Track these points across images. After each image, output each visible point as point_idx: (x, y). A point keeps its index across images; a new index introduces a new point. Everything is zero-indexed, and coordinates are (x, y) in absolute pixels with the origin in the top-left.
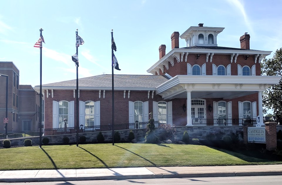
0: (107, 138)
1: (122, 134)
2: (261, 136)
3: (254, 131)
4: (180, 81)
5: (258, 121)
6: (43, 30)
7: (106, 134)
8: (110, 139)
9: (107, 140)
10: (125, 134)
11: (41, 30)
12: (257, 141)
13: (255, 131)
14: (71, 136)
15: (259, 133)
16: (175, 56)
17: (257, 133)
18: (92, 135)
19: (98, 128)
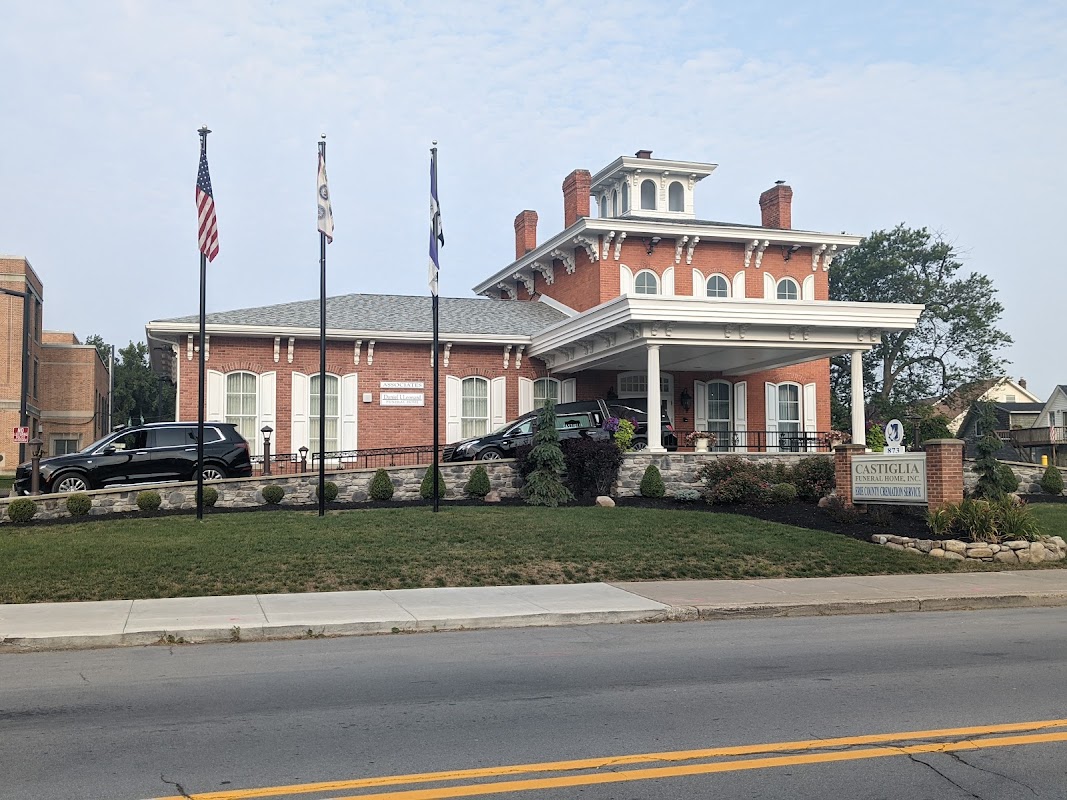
0: (401, 488)
1: (446, 475)
2: (907, 482)
3: (877, 468)
4: (632, 311)
5: (893, 437)
6: (210, 131)
7: (396, 475)
8: (410, 494)
9: (401, 494)
10: (458, 477)
11: (204, 133)
12: (889, 497)
13: (883, 468)
14: (287, 482)
15: (897, 474)
16: (583, 241)
17: (889, 474)
18: (354, 478)
19: (350, 460)
